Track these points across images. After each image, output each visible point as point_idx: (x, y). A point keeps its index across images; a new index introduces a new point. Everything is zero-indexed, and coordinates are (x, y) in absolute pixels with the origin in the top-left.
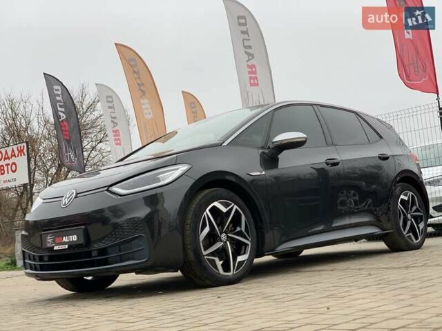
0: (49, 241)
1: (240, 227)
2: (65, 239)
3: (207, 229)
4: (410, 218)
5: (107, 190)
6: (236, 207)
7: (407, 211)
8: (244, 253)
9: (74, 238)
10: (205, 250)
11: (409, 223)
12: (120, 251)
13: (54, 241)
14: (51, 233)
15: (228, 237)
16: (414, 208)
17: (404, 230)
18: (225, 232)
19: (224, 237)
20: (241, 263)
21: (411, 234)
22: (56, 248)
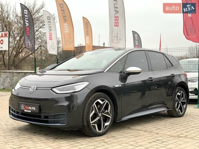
0: (22, 107)
1: (108, 110)
2: (30, 108)
3: (94, 112)
4: (180, 103)
5: (51, 89)
6: (107, 101)
7: (179, 100)
8: (108, 121)
9: (34, 109)
10: (91, 121)
11: (179, 105)
12: (54, 118)
13: (25, 107)
14: (23, 104)
15: (102, 115)
16: (183, 98)
17: (177, 108)
18: (101, 113)
19: (100, 115)
20: (106, 126)
21: (180, 110)
22: (25, 111)
